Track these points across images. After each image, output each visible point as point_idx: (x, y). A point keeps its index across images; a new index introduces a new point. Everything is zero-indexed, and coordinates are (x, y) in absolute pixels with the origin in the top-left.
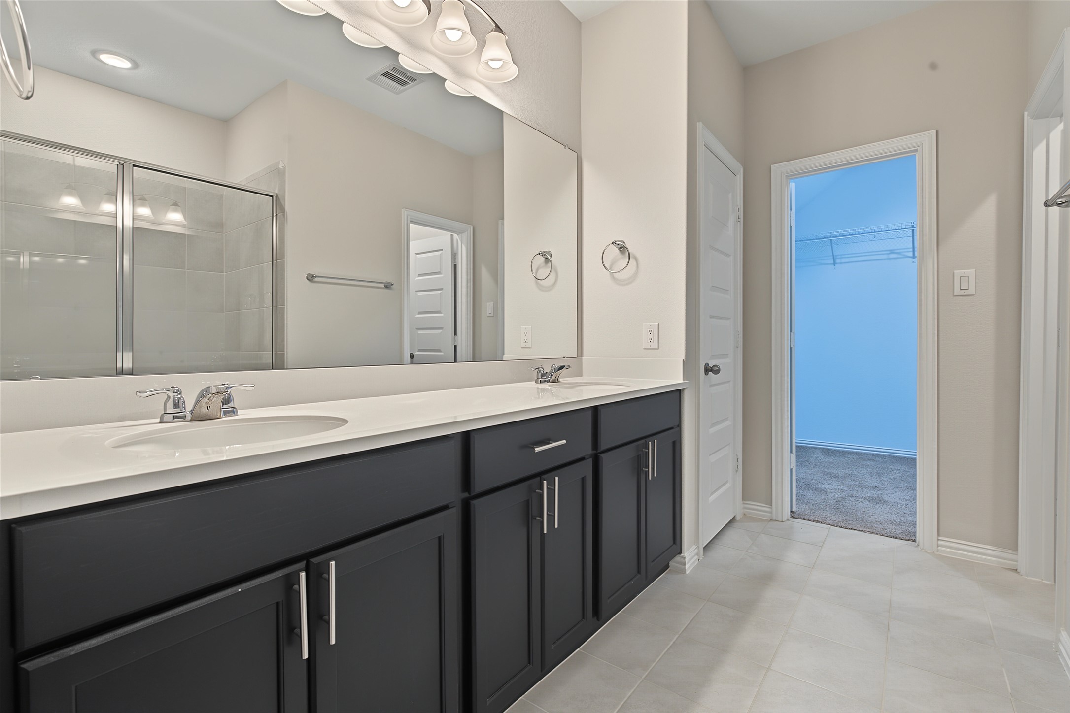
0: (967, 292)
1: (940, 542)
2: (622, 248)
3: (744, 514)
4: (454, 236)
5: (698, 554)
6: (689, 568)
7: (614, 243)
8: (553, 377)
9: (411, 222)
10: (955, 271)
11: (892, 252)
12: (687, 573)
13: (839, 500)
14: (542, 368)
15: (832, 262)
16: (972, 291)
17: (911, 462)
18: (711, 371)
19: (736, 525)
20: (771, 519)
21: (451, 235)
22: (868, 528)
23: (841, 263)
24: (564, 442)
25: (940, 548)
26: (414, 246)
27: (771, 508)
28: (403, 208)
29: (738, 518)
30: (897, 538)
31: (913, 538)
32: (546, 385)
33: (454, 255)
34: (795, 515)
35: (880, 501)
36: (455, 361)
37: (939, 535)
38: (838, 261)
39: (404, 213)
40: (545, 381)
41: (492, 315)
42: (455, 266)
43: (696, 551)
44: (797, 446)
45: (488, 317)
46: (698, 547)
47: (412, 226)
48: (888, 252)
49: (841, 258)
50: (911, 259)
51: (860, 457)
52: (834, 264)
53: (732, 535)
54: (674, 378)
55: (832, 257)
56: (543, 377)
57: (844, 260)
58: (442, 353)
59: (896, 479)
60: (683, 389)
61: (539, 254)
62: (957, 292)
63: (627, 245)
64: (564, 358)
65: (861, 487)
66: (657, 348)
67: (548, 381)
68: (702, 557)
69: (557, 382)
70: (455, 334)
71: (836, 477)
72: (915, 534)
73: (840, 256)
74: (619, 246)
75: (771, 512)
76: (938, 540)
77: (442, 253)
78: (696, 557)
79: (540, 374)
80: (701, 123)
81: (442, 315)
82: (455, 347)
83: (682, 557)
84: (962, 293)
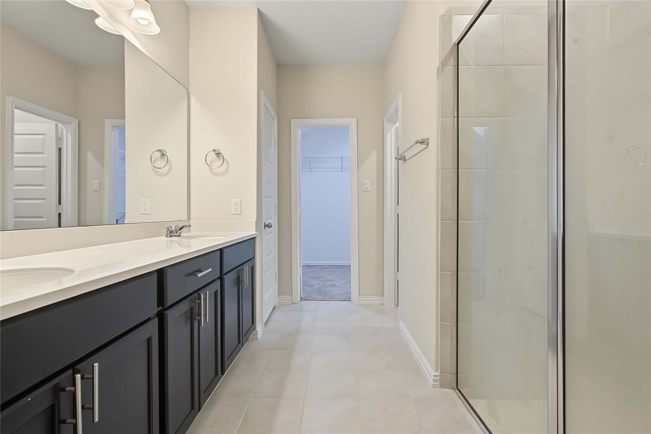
0: (367, 190)
1: (360, 299)
2: (218, 154)
3: (279, 303)
4: (59, 125)
5: (262, 328)
6: (259, 336)
7: (214, 151)
8: (178, 234)
9: (16, 108)
10: (364, 181)
11: (334, 168)
12: (259, 339)
13: (319, 289)
14: (171, 227)
15: (309, 170)
16: (369, 190)
17: (349, 267)
18: (267, 226)
19: (276, 309)
20: (292, 303)
21: (56, 124)
22: (331, 298)
23: (313, 171)
24: (211, 269)
25: (360, 301)
26: (18, 127)
27: (292, 297)
28: (8, 95)
29: (276, 306)
30: (344, 301)
31: (349, 299)
32: (175, 239)
33: (59, 139)
34: (303, 299)
35: (334, 286)
36: (60, 226)
37: (359, 296)
38: (312, 170)
39: (9, 100)
40: (173, 235)
41: (98, 189)
42: (60, 149)
43: (261, 327)
44: (302, 265)
45: (94, 191)
46: (262, 324)
47: (16, 111)
48: (332, 168)
49: (313, 169)
50: (341, 172)
51: (322, 267)
52: (311, 172)
53: (276, 314)
54: (249, 231)
55: (310, 168)
56: (171, 233)
57: (314, 170)
58: (45, 219)
59: (338, 275)
60: (255, 237)
61: (158, 151)
62: (364, 190)
63: (221, 152)
64: (180, 220)
65: (326, 281)
66: (240, 214)
67: (175, 236)
68: (264, 329)
69: (180, 236)
70: (60, 203)
71: (316, 278)
72: (350, 297)
73: (312, 168)
74: (216, 153)
75: (292, 300)
76: (359, 298)
77: (45, 136)
78: (262, 330)
79: (169, 231)
80: (263, 91)
81: (45, 188)
82: (60, 214)
83: (256, 331)
84: (366, 190)
